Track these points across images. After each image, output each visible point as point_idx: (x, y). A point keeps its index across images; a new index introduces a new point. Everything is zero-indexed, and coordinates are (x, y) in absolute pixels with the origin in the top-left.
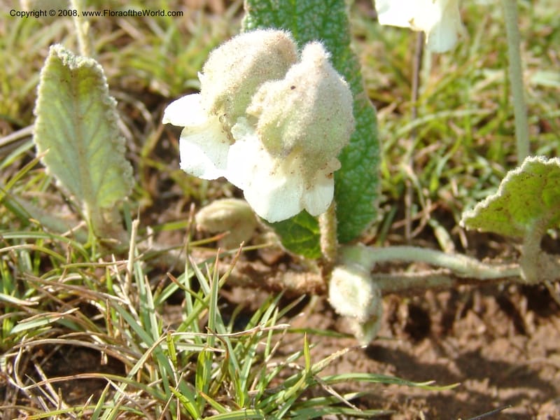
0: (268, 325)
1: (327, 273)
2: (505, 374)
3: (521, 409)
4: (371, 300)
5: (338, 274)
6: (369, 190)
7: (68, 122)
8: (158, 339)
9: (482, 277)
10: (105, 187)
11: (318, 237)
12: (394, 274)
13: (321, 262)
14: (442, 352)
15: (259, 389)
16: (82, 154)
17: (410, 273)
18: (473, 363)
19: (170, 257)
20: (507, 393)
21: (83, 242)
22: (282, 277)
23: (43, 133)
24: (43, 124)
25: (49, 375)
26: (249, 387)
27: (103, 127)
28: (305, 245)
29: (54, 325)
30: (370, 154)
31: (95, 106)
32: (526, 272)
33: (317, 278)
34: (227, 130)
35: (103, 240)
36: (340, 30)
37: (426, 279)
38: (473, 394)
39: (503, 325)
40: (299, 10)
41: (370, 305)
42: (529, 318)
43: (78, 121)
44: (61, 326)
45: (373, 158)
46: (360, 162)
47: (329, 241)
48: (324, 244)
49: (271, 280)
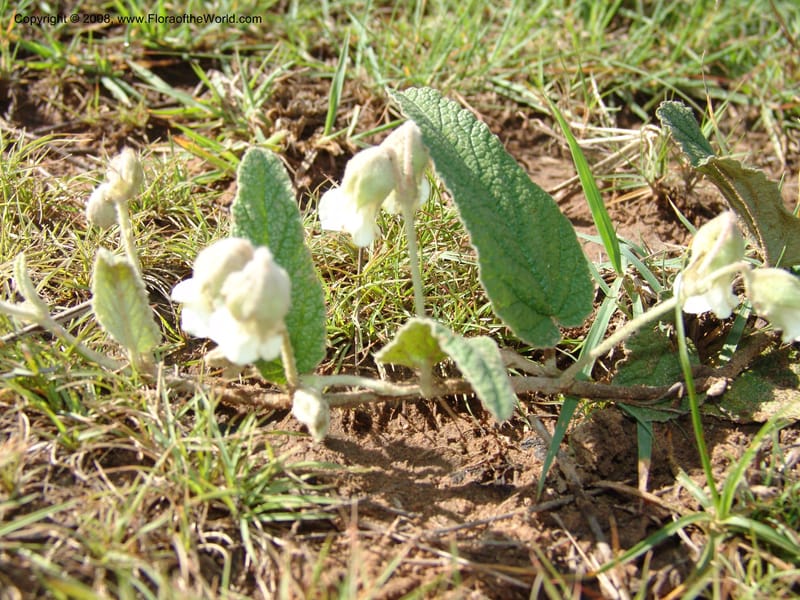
0: (250, 431)
1: (292, 394)
2: (419, 457)
3: (427, 480)
4: (320, 412)
5: (299, 394)
6: (319, 339)
7: (115, 297)
8: (174, 441)
9: (395, 395)
10: (142, 339)
11: (284, 370)
12: (338, 394)
13: (289, 387)
14: (378, 442)
15: (243, 474)
16: (125, 318)
17: (349, 393)
18: (399, 449)
19: (188, 385)
20: (419, 469)
21: (130, 376)
22: (264, 397)
23: (99, 304)
24: (98, 299)
25: (104, 466)
26: (237, 472)
27: (138, 301)
28: (277, 375)
29: (108, 433)
30: (319, 314)
31: (131, 287)
32: (423, 390)
33: (286, 397)
34: (211, 304)
35: (142, 375)
36: (296, 233)
37: (359, 396)
38: (397, 470)
39: (421, 423)
40: (269, 220)
41: (319, 415)
42: (438, 418)
43: (121, 297)
44: (114, 434)
45: (321, 317)
46: (312, 320)
47: (291, 372)
48: (288, 375)
49: (256, 399)
